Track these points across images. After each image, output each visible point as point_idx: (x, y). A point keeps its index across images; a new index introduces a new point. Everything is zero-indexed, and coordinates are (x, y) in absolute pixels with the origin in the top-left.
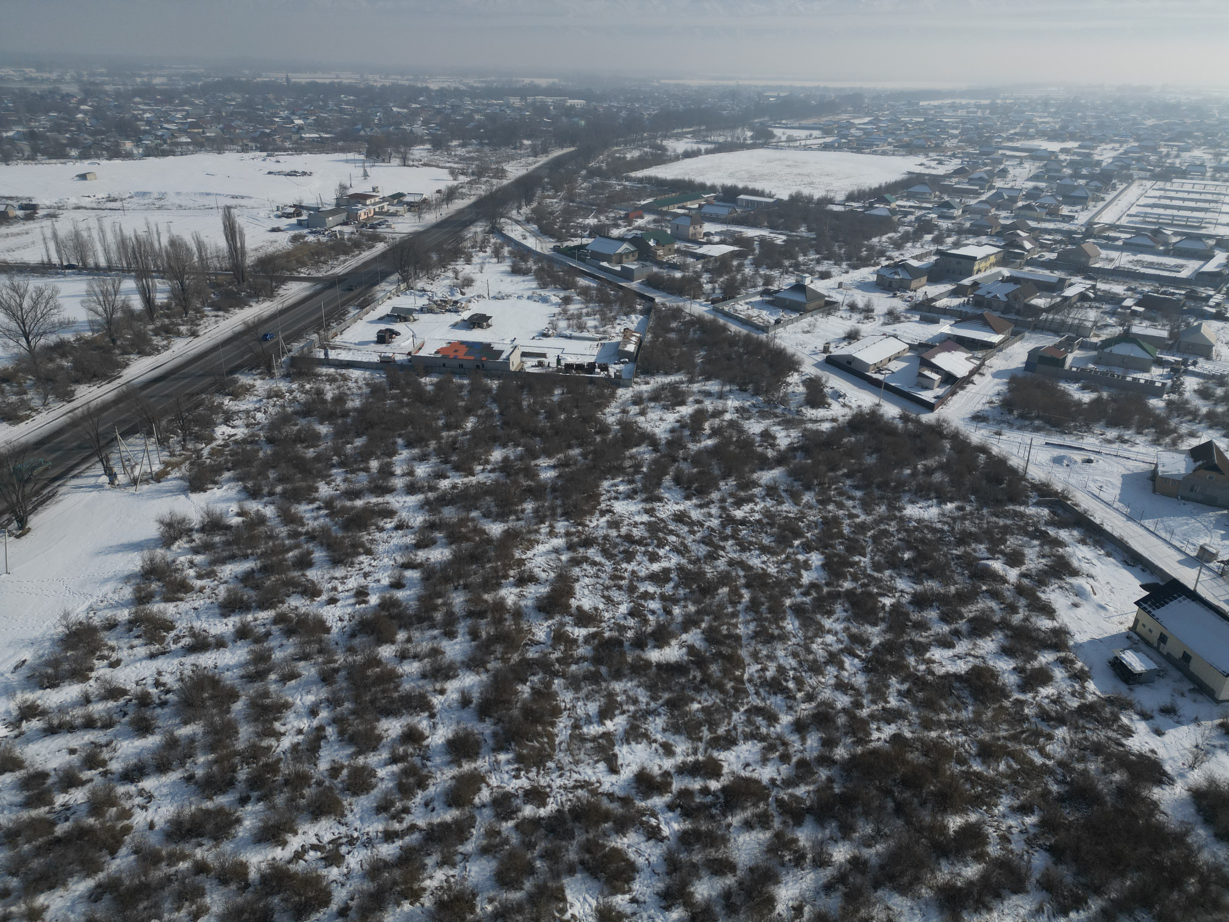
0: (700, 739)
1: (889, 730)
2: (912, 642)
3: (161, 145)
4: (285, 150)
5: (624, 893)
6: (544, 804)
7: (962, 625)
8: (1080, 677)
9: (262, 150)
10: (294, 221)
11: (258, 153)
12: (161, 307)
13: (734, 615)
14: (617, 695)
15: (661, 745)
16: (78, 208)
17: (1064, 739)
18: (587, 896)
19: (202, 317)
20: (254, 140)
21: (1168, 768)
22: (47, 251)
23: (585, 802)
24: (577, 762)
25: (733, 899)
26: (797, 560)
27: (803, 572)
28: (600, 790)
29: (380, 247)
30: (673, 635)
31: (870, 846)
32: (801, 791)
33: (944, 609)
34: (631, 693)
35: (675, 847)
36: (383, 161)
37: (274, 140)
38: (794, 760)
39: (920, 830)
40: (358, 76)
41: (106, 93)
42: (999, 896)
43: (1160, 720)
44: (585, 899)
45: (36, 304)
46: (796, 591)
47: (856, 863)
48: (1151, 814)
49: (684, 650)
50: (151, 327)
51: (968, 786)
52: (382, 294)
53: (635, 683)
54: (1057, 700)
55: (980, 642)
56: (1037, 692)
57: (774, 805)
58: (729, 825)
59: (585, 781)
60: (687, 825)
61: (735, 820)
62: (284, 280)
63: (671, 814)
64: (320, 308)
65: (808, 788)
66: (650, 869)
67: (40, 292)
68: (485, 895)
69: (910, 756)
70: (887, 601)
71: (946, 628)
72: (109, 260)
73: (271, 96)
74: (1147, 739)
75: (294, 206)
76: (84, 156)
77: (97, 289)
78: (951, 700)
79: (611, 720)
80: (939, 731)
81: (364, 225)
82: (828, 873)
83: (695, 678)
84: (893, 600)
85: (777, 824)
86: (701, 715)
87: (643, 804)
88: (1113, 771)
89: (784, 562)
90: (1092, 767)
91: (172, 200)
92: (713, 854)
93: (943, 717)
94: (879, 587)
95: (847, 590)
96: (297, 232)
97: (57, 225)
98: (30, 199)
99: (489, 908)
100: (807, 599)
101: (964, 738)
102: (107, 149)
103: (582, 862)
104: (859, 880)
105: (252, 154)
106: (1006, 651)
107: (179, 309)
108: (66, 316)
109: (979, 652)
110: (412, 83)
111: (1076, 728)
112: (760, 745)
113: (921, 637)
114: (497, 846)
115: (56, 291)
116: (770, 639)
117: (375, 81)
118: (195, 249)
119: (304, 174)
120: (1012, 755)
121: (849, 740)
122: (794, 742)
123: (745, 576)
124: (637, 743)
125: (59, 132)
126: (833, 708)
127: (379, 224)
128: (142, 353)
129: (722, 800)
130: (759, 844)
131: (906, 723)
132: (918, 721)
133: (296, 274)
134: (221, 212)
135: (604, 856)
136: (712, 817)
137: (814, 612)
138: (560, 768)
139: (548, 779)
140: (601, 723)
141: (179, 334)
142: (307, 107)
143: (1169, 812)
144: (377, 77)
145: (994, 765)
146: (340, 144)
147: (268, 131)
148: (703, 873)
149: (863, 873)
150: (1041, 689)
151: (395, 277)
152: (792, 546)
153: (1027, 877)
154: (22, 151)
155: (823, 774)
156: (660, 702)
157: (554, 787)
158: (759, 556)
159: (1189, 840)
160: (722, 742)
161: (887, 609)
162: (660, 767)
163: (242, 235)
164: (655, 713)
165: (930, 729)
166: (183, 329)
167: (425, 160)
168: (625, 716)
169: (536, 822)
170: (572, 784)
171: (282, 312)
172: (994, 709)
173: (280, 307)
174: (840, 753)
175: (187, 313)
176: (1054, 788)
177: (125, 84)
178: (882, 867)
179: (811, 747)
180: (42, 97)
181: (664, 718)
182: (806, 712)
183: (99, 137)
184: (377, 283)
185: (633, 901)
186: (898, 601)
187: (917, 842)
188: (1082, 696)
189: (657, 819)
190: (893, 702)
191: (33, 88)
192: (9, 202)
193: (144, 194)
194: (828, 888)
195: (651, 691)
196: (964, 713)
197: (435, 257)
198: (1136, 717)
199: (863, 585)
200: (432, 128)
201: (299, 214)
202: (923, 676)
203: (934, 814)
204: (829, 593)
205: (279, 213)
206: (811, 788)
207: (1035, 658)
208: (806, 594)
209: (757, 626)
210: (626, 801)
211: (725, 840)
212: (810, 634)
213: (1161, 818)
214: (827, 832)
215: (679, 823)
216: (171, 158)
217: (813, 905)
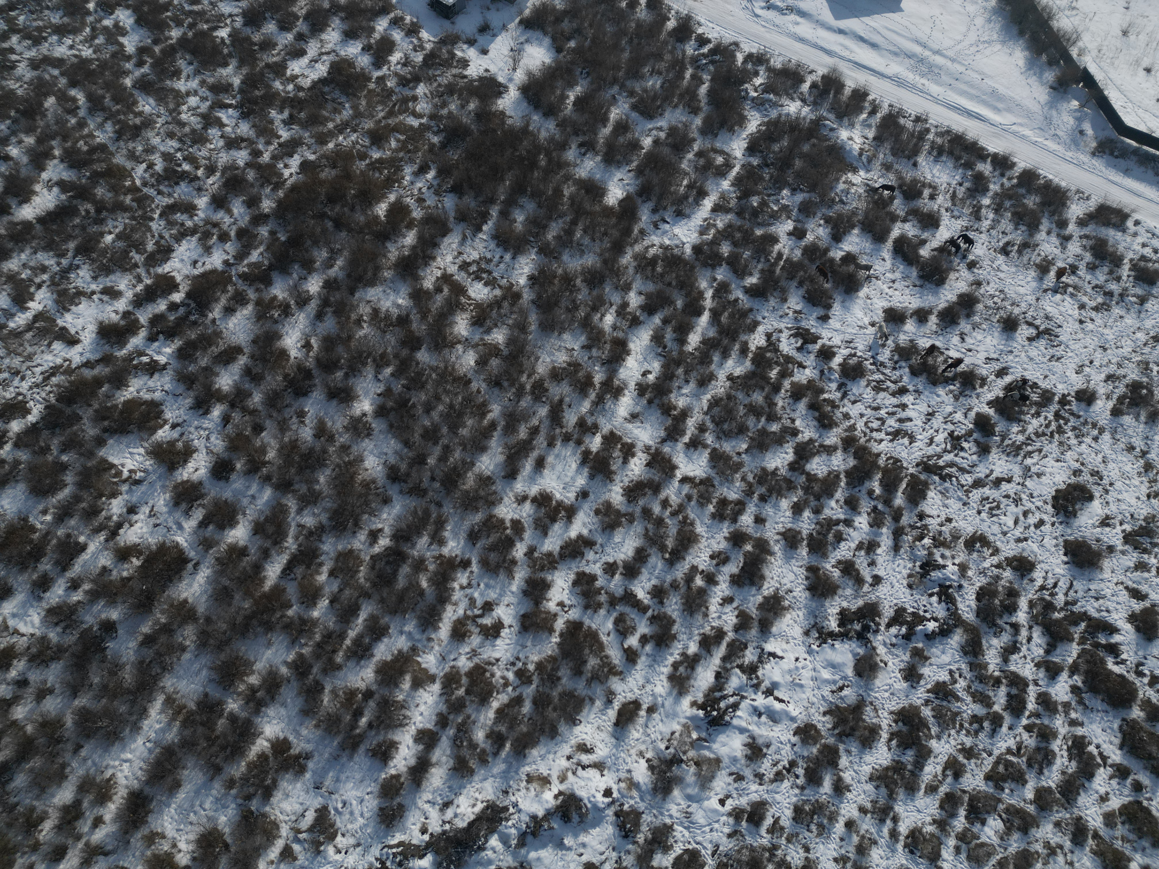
0: (136, 265)
1: (295, 162)
2: (268, 66)
5: (161, 427)
6: (28, 412)
7: (301, 26)
8: (412, 31)
13: (82, 124)
14: (18, 273)
15: (102, 293)
17: (425, 94)
18: (131, 450)
21: (501, 79)
23: (67, 384)
24: (30, 357)
25: (254, 371)
26: (106, 28)
27: (121, 39)
28: (73, 366)
30: (32, 181)
31: (332, 266)
32: (255, 256)
33: (277, 16)
34: (32, 264)
35: (179, 366)
38: (233, 234)
39: (361, 231)
42: (436, 245)
43: (481, 40)
44: (130, 453)
46: (128, 66)
47: (329, 285)
48: (503, 123)
49: (55, 189)
51: (377, 175)
53: (28, 251)
54: (406, 62)
55: (324, 36)
56: (389, 62)
57: (240, 281)
58: (214, 321)
59: (51, 368)
60: (178, 343)
61: (216, 313)
63: (156, 344)
65: (258, 251)
66: (170, 396)
68: (35, 512)
69: (323, 175)
70: (223, 33)
71: (290, 37)
74: (479, 62)
78: (329, 106)
79: (33, 300)
80: (334, 140)
82: (313, 306)
83: (87, 212)
84: (228, 30)
85: (252, 295)
86: (120, 244)
87: (125, 351)
88: (468, 102)
89: (93, 37)
90: (453, 107)
92: (215, 350)
93: (331, 125)
94: (207, 22)
95: (179, 40)
99: (48, 518)
100: (145, 69)
101: (355, 135)
103: (105, 430)
104: (338, 296)
106: (349, 35)
109: (329, 47)
111: (430, 80)
112: (195, 239)
113: (273, 57)
114: (11, 472)
116: (136, 132)
120: (396, 129)
121: (268, 190)
122: (222, 219)
123: (62, 74)
124: (77, 305)
126: (237, 169)
129: (193, 305)
130: (248, 319)
131: (305, 148)
132: (313, 141)
135: (122, 412)
136: (195, 323)
137: (161, 80)
138: (17, 373)
139: (12, 389)
140: (24, 309)
143: (512, 114)
145: (387, 146)
148: (217, 369)
149: (338, 289)
150: (390, 58)
152: (88, 13)
153: (447, 219)
155: (264, 231)
156: (70, 254)
157: (25, 392)
158: (60, 42)
159: (531, 128)
160: (158, 257)
161: (227, 42)
162: (116, 312)
164: (72, 268)
165: (326, 143)
168: (44, 288)
169: (33, 430)
170: (41, 378)
172: (365, 96)
174: (267, 205)
176: (435, 140)
178: (349, 276)
179: (240, 214)
181: (86, 266)
182: (216, 186)
185: (174, 426)
186: (233, 28)
187: (363, 241)
188: (423, 48)
189: (147, 355)
190: (285, 134)
194: (319, 316)
195: (51, 250)
196: (345, 112)
198: (465, 46)
199: (191, 26)
202: (295, 96)
203: (364, 212)
204: (162, 51)
206: (261, 249)
207: (373, 30)
208: (140, 64)
209: (114, 125)
210: (106, 359)
211: (218, 334)
212: (171, 106)
213: (509, 122)
214: (295, 275)
215: (169, 346)
217: (316, 335)
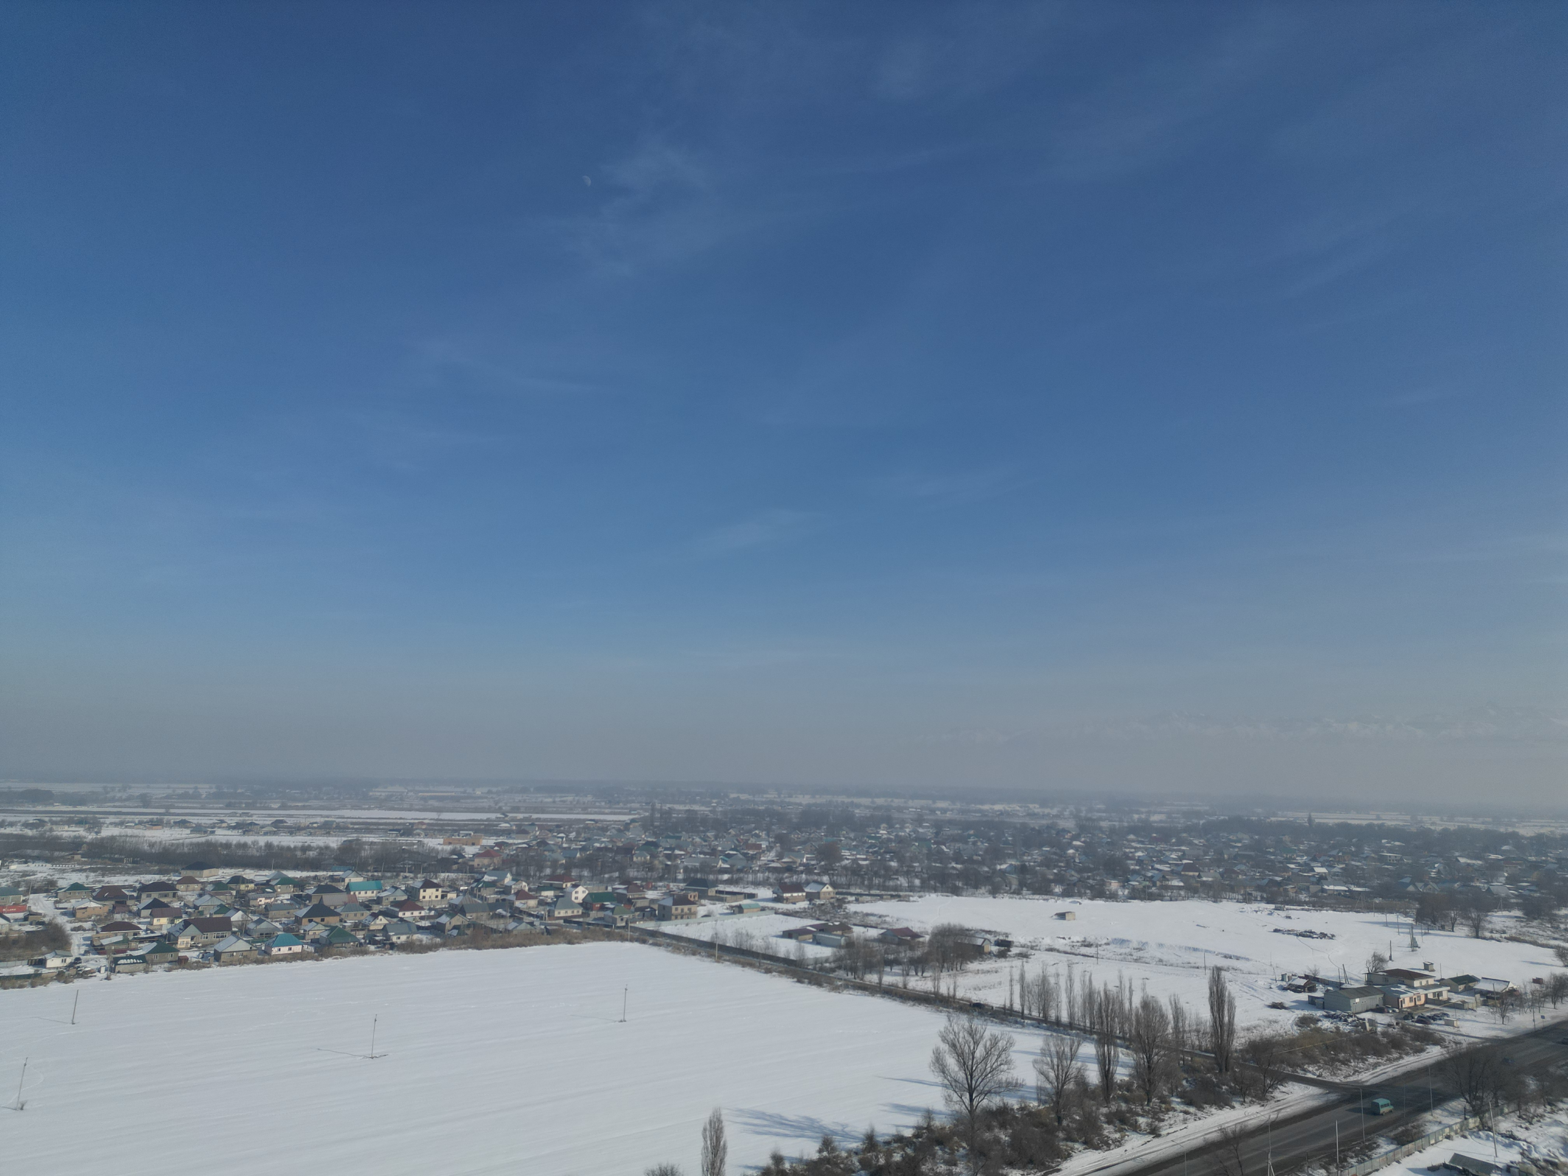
3: (1149, 887)
4: (1300, 903)
9: (1268, 902)
10: (1304, 997)
11: (1263, 905)
12: (1121, 1086)
16: (1051, 950)
19: (1168, 1110)
20: (1259, 888)
22: (1011, 994)
29: (1434, 1053)
36: (1443, 928)
37: (1286, 890)
40: (1408, 818)
41: (1100, 829)
45: (988, 1054)
50: (1104, 1110)
52: (1436, 1128)
62: (1283, 1079)
64: (1331, 1131)
67: (995, 1041)
72: (1071, 1016)
73: (1287, 838)
75: (1306, 977)
76: (1066, 894)
77: (1053, 1049)
81: (1408, 1016)
91: (1152, 952)
96: (1306, 1013)
97: (1027, 967)
98: (1007, 935)
102: (1091, 888)
105: (1255, 906)
107: (1142, 1093)
108: (1015, 1076)
110: (1490, 827)
115: (1010, 1043)
117: (1433, 824)
118: (1170, 1017)
119: (1323, 935)
125: (1048, 867)
127: (1434, 1018)
128: (1090, 1145)
133: (1300, 1073)
134: (1209, 973)
141: (1136, 1128)
142: (1334, 853)
144: (1436, 819)
146: (1377, 901)
147: (1278, 879)
151: (1459, 1104)
154: (1009, 884)
163: (1232, 1008)
166: (1142, 1121)
167: (1512, 932)
171: (1275, 1125)
173: (1273, 1116)
175: (1149, 1101)
177: (1121, 821)
180: (1039, 832)
183: (1086, 875)
184: (1426, 1108)
191: (1034, 823)
192: (988, 936)
193: (1122, 942)
197: (1532, 1084)
200: (1523, 888)
201: (1312, 989)
205: (1284, 984)
216: (1158, 903)
